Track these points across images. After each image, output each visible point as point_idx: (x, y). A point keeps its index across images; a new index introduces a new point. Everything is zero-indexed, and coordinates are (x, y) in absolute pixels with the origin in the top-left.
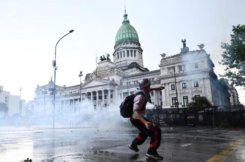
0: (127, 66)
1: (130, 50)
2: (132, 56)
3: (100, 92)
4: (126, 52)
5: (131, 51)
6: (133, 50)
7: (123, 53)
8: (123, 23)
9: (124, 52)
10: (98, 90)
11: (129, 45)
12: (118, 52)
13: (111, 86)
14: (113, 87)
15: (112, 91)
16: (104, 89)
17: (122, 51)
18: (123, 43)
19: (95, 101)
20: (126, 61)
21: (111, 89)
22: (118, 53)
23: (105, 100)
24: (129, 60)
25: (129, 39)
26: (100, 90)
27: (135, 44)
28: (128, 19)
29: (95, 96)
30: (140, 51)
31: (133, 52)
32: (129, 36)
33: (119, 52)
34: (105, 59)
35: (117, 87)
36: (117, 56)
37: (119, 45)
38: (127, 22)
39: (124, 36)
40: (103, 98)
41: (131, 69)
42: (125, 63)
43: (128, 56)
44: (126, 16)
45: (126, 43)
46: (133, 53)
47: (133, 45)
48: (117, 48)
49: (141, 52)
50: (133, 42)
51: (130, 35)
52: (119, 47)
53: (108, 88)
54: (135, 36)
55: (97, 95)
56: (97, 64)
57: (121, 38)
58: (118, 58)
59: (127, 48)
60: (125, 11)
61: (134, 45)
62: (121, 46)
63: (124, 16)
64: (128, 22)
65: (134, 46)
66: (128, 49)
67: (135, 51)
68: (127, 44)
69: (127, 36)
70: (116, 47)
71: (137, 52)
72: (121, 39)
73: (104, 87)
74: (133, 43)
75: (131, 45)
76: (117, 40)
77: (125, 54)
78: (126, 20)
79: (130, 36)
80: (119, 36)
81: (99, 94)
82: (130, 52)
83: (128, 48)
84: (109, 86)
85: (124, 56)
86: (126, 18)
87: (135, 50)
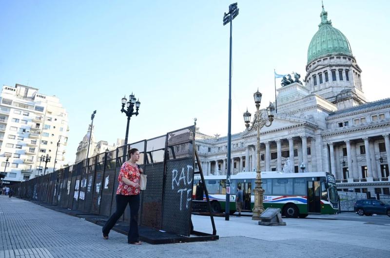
0: (334, 97)
1: (337, 68)
2: (341, 79)
3: (285, 142)
4: (329, 73)
5: (340, 71)
6: (344, 68)
7: (323, 75)
8: (320, 26)
9: (326, 74)
10: (281, 138)
11: (335, 61)
12: (313, 73)
13: (307, 130)
14: (312, 132)
15: (309, 139)
16: (294, 136)
17: (322, 71)
18: (323, 57)
19: (273, 160)
20: (331, 88)
21: (309, 135)
22: (314, 77)
23: (296, 158)
24: (337, 87)
25: (334, 49)
26: (284, 138)
27: (345, 58)
28: (328, 19)
29: (273, 151)
30: (356, 71)
31: (344, 71)
32: (333, 45)
33: (316, 73)
34: (292, 82)
35: (319, 132)
36: (312, 80)
37: (316, 61)
38: (326, 24)
39: (324, 46)
40: (291, 153)
41: (342, 102)
42: (329, 93)
43: (334, 79)
44: (325, 14)
45: (328, 58)
46: (344, 74)
47: (342, 61)
48: (312, 67)
49: (358, 73)
50: (342, 55)
51: (335, 43)
52: (315, 65)
53: (301, 133)
54: (346, 45)
55: (279, 149)
56: (277, 93)
57: (319, 49)
58: (315, 84)
59: (331, 66)
60: (323, 7)
61: (344, 60)
62: (320, 63)
63: (321, 16)
64: (329, 23)
65: (344, 62)
66: (334, 68)
67: (347, 71)
68: (330, 58)
69: (330, 46)
70: (310, 66)
71: (351, 72)
72: (319, 51)
73: (293, 131)
74: (342, 57)
75: (338, 60)
76: (311, 54)
77: (329, 76)
78: (325, 21)
79: (336, 45)
80: (314, 48)
81: (282, 148)
82: (337, 73)
83: (334, 65)
84: (303, 129)
85: (327, 80)
86: (326, 18)
87: (348, 68)
